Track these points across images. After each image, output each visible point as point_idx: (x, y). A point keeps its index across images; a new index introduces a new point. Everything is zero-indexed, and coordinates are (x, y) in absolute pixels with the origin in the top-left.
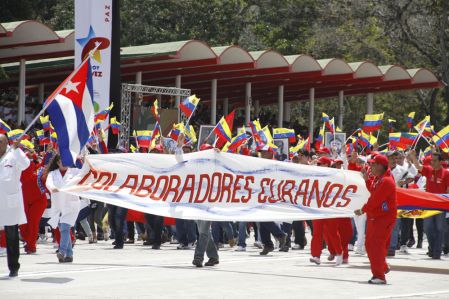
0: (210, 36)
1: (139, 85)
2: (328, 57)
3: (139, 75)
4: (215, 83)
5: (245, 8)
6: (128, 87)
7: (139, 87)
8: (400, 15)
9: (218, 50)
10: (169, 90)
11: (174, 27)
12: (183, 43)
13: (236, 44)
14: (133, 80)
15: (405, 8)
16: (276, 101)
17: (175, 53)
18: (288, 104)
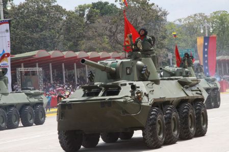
0: (47, 48)
1: (23, 68)
2: (91, 51)
3: (22, 64)
4: (51, 64)
5: (59, 36)
6: (19, 69)
7: (23, 69)
8: (114, 35)
9: (51, 53)
10: (34, 69)
11: (33, 45)
12: (37, 51)
13: (56, 50)
14: (20, 66)
15: (116, 32)
16: (74, 69)
17: (35, 55)
18: (78, 69)
